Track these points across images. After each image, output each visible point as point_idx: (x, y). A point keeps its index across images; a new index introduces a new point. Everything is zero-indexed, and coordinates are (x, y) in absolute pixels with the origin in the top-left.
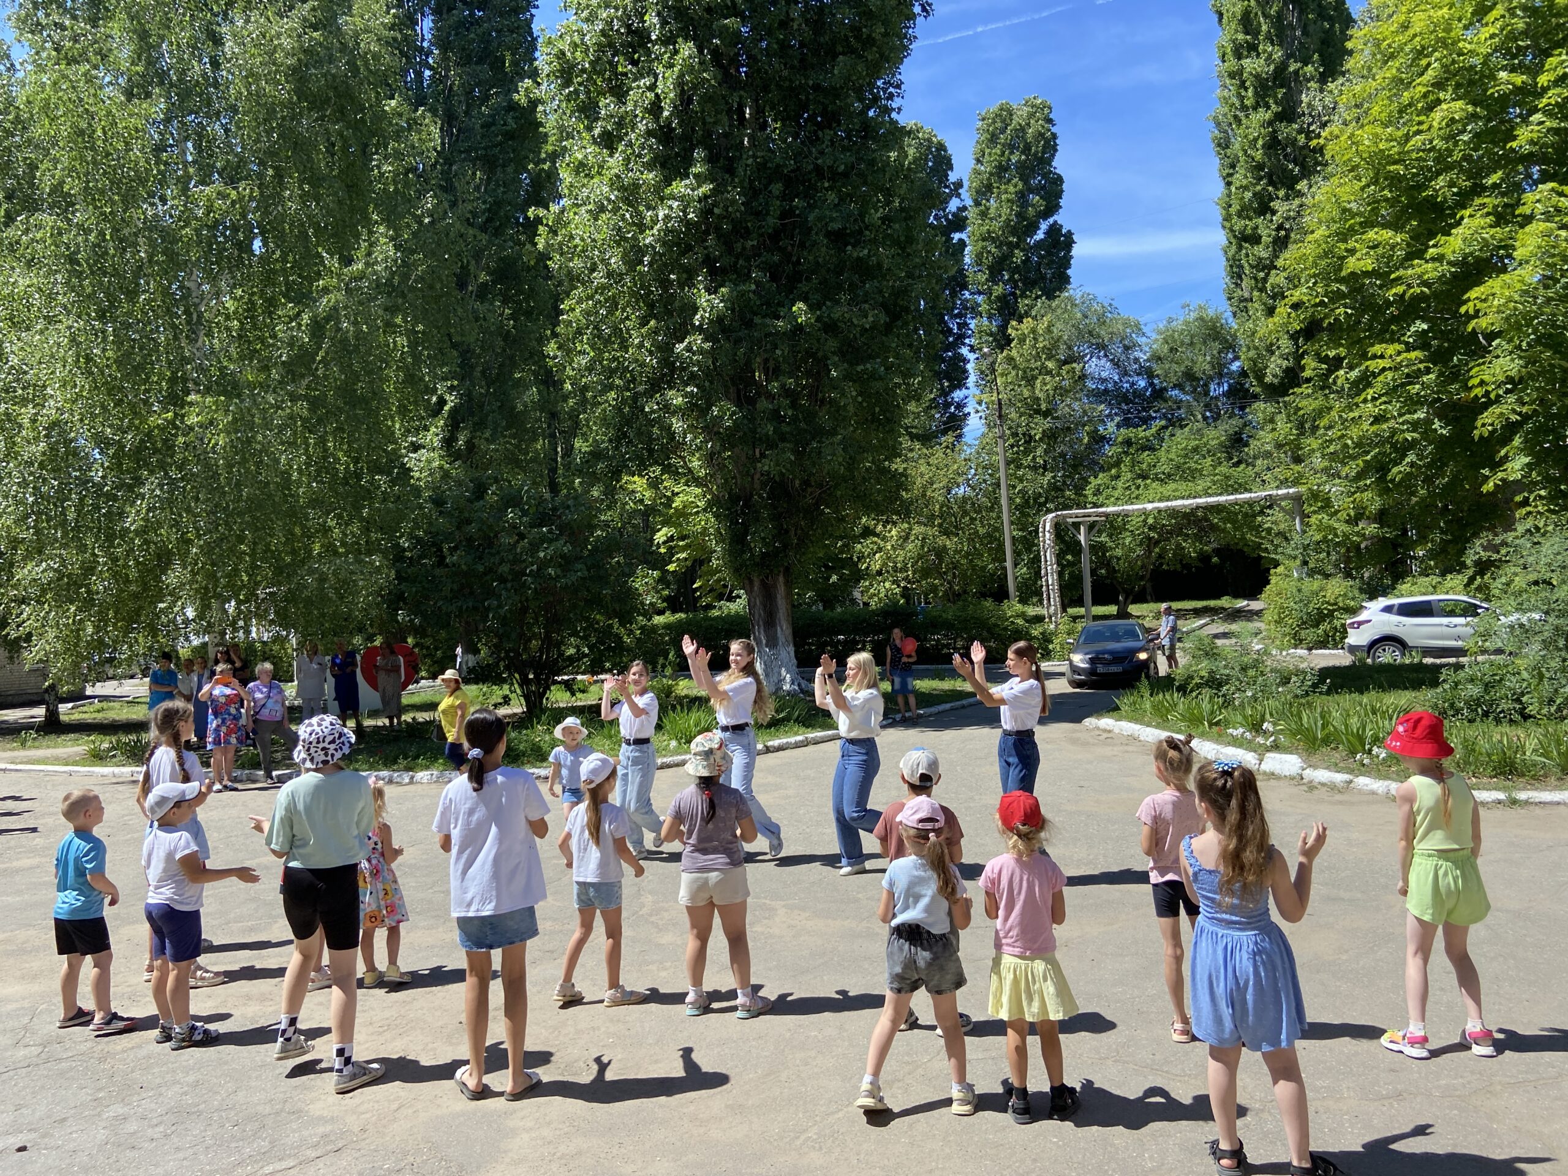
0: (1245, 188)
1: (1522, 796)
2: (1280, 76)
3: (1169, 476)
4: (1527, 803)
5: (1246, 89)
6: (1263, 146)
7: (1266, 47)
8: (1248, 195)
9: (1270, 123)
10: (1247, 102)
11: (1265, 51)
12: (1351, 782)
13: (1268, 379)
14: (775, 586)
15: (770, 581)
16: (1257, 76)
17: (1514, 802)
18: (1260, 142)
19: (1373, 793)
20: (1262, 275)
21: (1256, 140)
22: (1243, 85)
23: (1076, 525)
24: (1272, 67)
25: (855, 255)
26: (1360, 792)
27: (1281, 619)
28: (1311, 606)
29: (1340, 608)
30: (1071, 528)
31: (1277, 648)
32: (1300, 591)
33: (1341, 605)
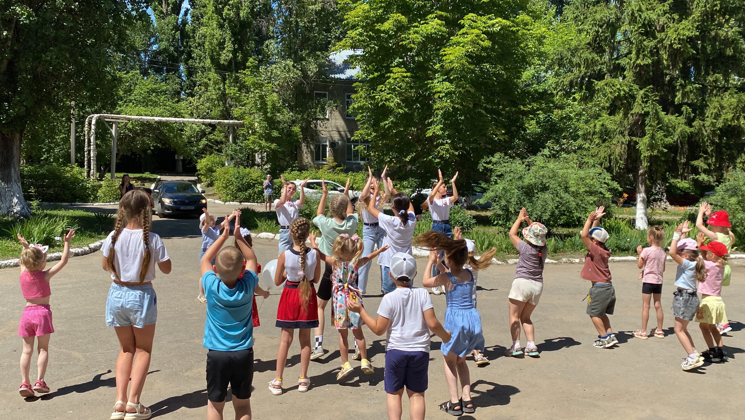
14: (12, 140)
15: (9, 136)
23: (110, 123)
27: (227, 186)
28: (245, 181)
29: (258, 183)
30: (107, 125)
31: (223, 201)
32: (239, 172)
33: (259, 181)
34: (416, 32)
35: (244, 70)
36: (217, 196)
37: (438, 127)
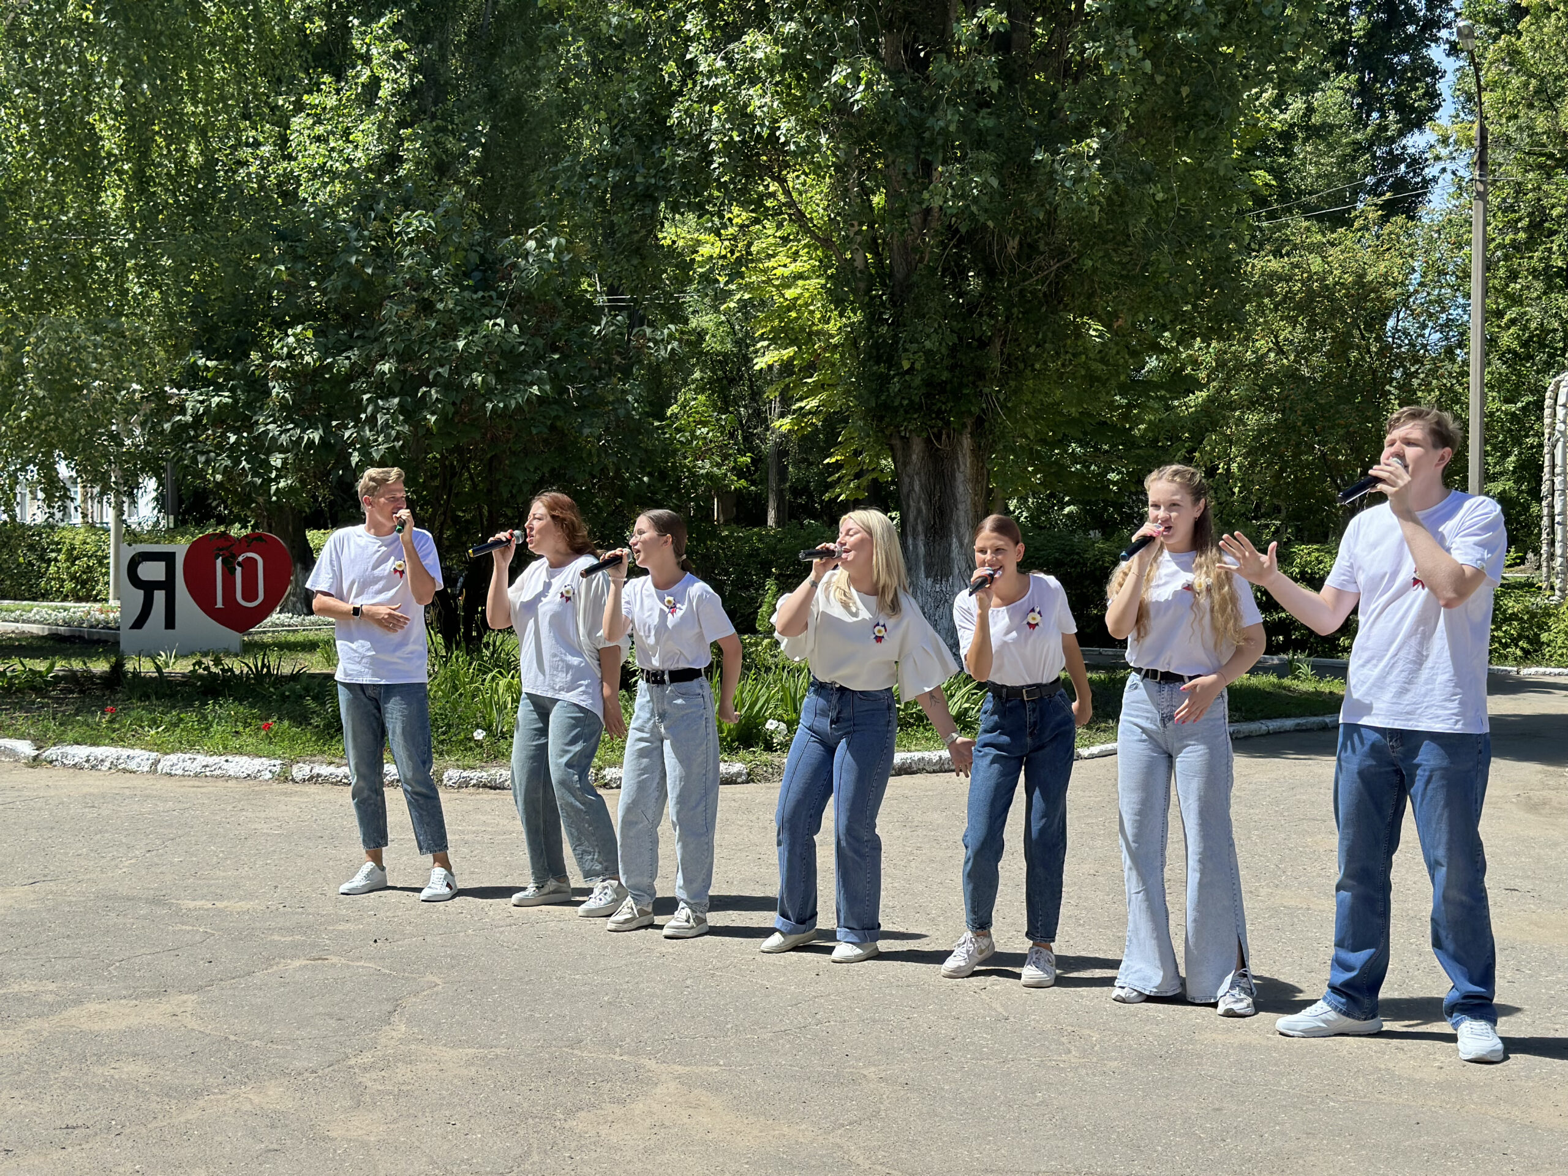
14: (953, 457)
15: (942, 445)
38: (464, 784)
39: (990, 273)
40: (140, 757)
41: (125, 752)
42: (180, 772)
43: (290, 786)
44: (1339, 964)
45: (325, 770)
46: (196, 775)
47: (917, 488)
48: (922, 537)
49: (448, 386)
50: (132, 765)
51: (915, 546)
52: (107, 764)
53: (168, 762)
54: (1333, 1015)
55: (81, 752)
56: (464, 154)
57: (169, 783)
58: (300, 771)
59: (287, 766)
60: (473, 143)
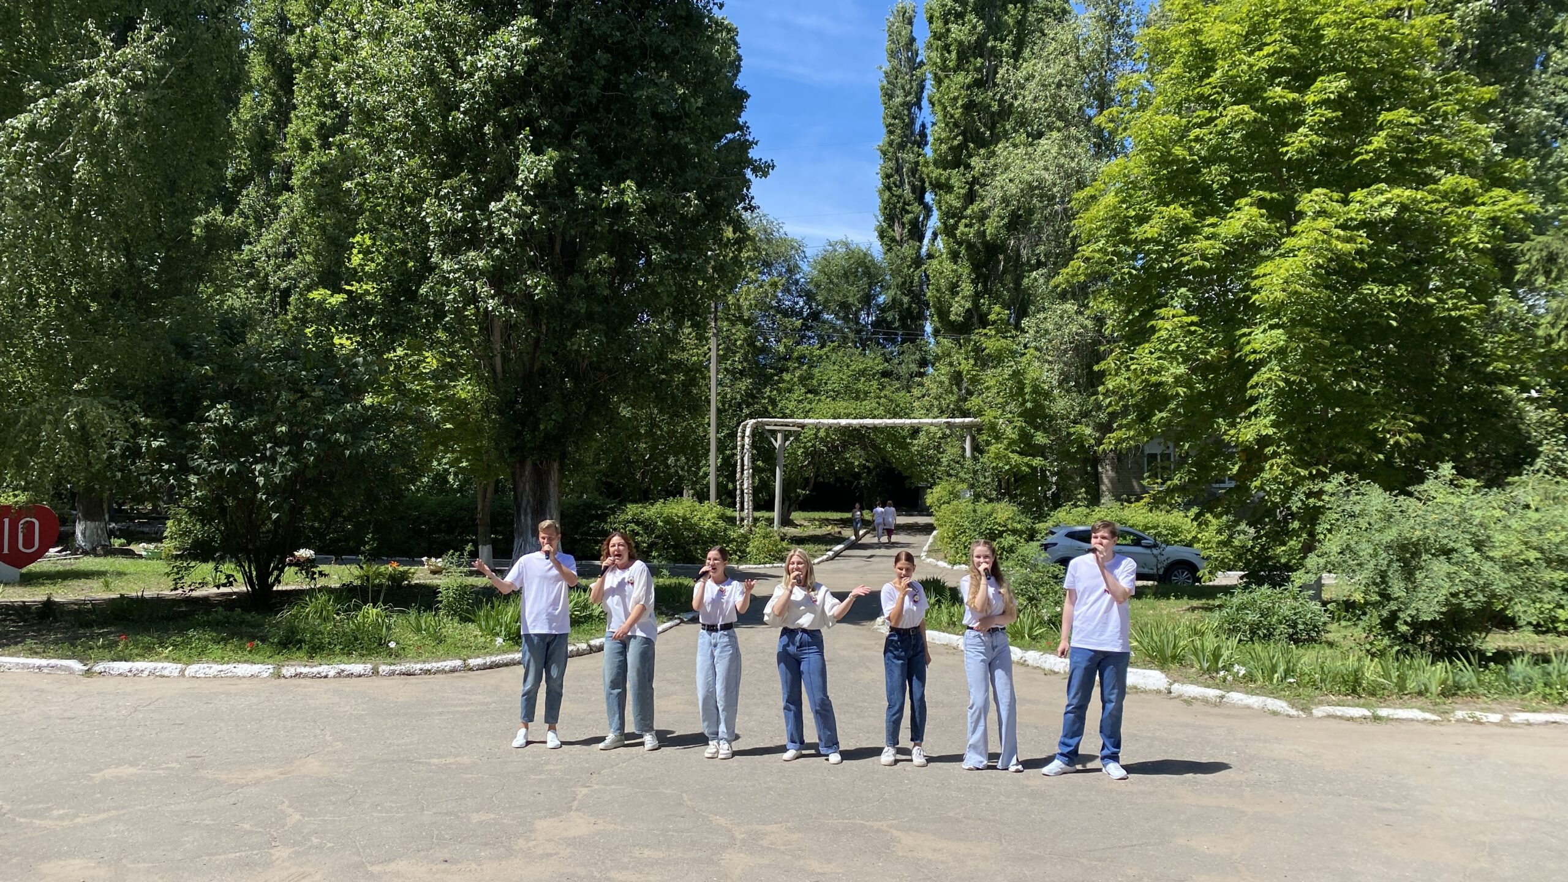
0: (941, 141)
1: (1383, 712)
2: (979, 48)
3: (838, 393)
4: (1389, 719)
5: (949, 52)
6: (962, 106)
7: (972, 18)
8: (944, 147)
9: (969, 87)
10: (951, 65)
11: (970, 21)
12: (1222, 697)
13: (952, 317)
14: (548, 472)
16: (960, 43)
17: (1377, 718)
18: (960, 103)
19: (1248, 707)
20: (952, 221)
21: (955, 99)
22: (947, 48)
23: (774, 433)
24: (974, 38)
25: (676, 141)
26: (1234, 706)
27: (956, 537)
28: (984, 526)
29: (1008, 530)
30: (768, 435)
31: (950, 563)
32: (975, 511)
33: (1009, 527)
34: (1213, 237)
35: (985, 328)
36: (942, 555)
37: (1267, 421)
38: (392, 673)
39: (576, 379)
40: (171, 668)
41: (160, 665)
42: (202, 675)
43: (283, 680)
44: (1063, 744)
45: (305, 670)
46: (214, 677)
47: (527, 489)
48: (530, 515)
49: (321, 440)
50: (166, 673)
51: (526, 520)
52: (146, 673)
53: (192, 669)
54: (1063, 766)
55: (123, 666)
56: (146, 268)
57: (196, 684)
58: (288, 671)
59: (279, 667)
60: (153, 262)
